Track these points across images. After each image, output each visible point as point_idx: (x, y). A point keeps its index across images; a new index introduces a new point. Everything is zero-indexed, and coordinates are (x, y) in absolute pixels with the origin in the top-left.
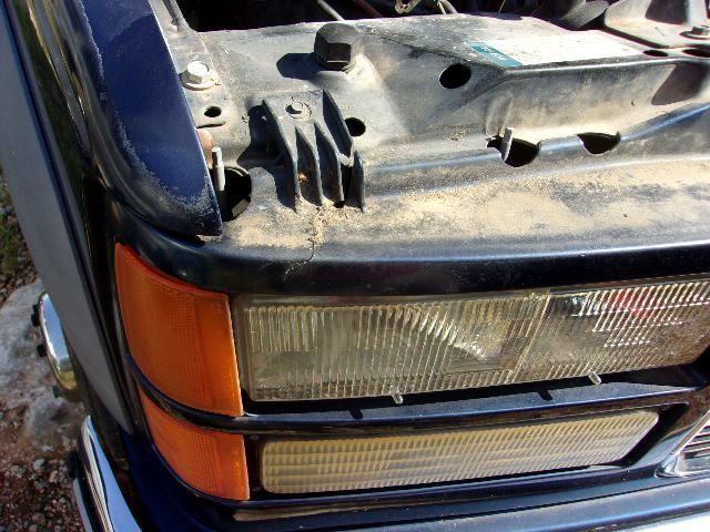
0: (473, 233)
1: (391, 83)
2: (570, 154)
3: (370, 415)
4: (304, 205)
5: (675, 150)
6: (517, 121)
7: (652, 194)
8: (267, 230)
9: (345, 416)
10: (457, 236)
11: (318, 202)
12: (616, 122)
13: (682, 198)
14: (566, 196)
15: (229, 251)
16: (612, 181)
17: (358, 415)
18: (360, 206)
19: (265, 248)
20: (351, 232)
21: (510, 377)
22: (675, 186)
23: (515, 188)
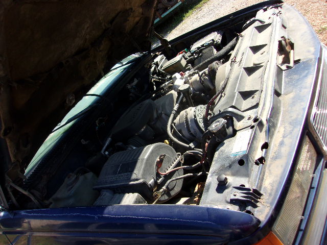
0: (278, 178)
1: (233, 175)
2: (266, 153)
3: (303, 227)
4: (258, 204)
5: (273, 134)
6: (254, 158)
7: (282, 144)
8: (262, 214)
9: (301, 233)
10: (278, 182)
11: (258, 202)
12: (261, 140)
13: (285, 140)
14: (275, 158)
15: (264, 223)
16: (275, 149)
17: (302, 230)
18: (262, 195)
19: (266, 216)
20: (268, 199)
21: (307, 192)
22: (282, 139)
23: (270, 166)
